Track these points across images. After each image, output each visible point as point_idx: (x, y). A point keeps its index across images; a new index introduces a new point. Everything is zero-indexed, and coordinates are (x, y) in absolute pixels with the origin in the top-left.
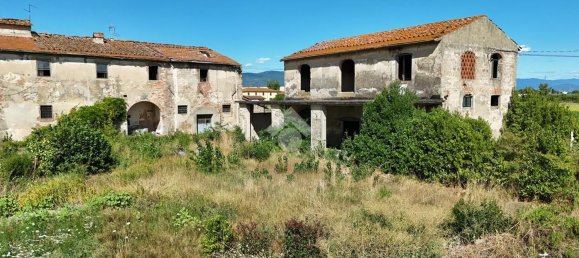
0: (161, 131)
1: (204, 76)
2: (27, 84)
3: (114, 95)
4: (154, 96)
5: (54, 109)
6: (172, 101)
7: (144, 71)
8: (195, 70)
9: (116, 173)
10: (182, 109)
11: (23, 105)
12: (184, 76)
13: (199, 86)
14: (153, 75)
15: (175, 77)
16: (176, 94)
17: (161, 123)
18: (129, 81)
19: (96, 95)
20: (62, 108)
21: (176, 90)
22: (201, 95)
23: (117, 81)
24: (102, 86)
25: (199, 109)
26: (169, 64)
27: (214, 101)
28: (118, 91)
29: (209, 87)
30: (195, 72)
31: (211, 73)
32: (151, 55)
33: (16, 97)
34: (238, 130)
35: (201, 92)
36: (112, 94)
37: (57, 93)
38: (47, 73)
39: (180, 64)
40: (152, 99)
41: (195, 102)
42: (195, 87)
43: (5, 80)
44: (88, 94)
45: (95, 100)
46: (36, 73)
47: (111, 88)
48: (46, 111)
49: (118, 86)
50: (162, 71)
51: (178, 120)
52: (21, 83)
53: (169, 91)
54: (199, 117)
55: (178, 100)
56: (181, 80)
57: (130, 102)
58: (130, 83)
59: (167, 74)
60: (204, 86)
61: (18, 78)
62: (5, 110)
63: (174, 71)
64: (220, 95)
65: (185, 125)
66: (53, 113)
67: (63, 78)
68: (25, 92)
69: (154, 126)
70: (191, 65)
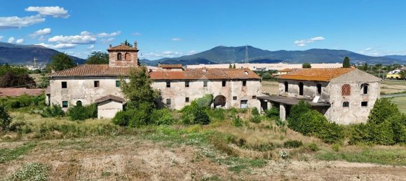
0: (226, 107)
1: (244, 84)
2: (182, 90)
3: (209, 93)
5: (190, 99)
6: (231, 95)
7: (221, 83)
9: (210, 125)
10: (235, 98)
11: (180, 98)
12: (236, 84)
14: (224, 85)
15: (232, 85)
16: (232, 92)
17: (226, 103)
19: (203, 93)
20: (192, 99)
21: (233, 90)
22: (243, 92)
23: (211, 88)
24: (205, 90)
25: (242, 98)
26: (230, 80)
27: (249, 94)
28: (211, 91)
29: (246, 89)
30: (241, 82)
31: (248, 82)
32: (224, 77)
33: (179, 95)
34: (256, 109)
37: (191, 93)
38: (188, 86)
39: (234, 80)
40: (223, 94)
41: (240, 95)
42: (241, 89)
43: (176, 89)
44: (200, 92)
45: (203, 95)
46: (184, 86)
47: (208, 90)
48: (187, 100)
50: (227, 83)
51: (233, 102)
52: (180, 90)
53: (230, 90)
54: (242, 101)
55: (233, 94)
56: (235, 86)
57: (215, 96)
58: (215, 88)
59: (229, 84)
60: (244, 88)
61: (179, 88)
62: (176, 99)
63: (232, 83)
64: (251, 91)
65: (235, 105)
67: (193, 88)
68: (181, 93)
69: (223, 104)
70: (239, 80)
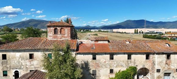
1: (168, 57)
2: (107, 62)
3: (133, 66)
4: (147, 66)
5: (114, 70)
6: (154, 68)
7: (144, 56)
8: (165, 55)
10: (158, 71)
11: (105, 69)
12: (160, 58)
13: (166, 61)
14: (147, 58)
15: (156, 58)
16: (156, 65)
18: (138, 60)
19: (127, 66)
20: (116, 70)
21: (156, 63)
22: (167, 65)
23: (134, 60)
24: (129, 62)
25: (166, 71)
26: (154, 54)
27: (172, 67)
28: (135, 64)
29: (170, 62)
31: (172, 56)
32: (147, 50)
33: (103, 67)
35: (167, 64)
36: (132, 65)
37: (115, 65)
38: (112, 59)
39: (158, 54)
40: (146, 67)
41: (164, 68)
42: (164, 62)
43: (101, 61)
44: (124, 65)
45: (127, 67)
46: (109, 59)
47: (132, 63)
48: (112, 71)
49: (135, 62)
50: (151, 56)
52: (105, 62)
53: (154, 64)
54: (165, 73)
55: (157, 67)
57: (138, 68)
58: (139, 61)
59: (153, 57)
60: (168, 62)
61: (104, 60)
62: (100, 71)
63: (156, 56)
65: (159, 77)
66: (114, 72)
67: (118, 60)
68: (106, 65)
70: (163, 53)
